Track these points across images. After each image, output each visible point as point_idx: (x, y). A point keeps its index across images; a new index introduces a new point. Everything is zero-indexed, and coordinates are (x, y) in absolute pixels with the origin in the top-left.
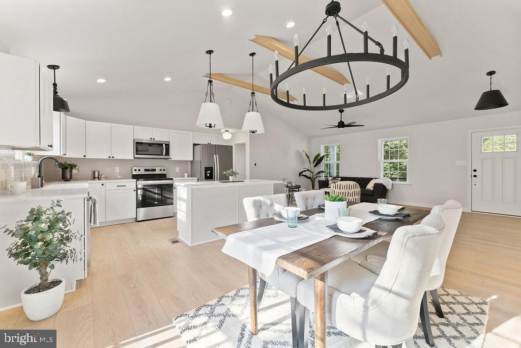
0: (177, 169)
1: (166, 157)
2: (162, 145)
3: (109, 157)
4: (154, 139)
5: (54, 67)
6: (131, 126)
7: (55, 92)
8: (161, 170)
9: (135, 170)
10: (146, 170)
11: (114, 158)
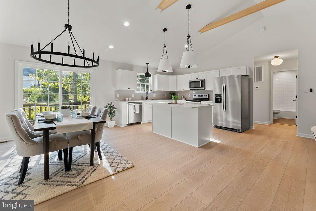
1: (202, 88)
2: (200, 81)
4: (198, 79)
5: (148, 64)
6: (189, 74)
7: (148, 71)
8: (205, 96)
9: (194, 96)
10: (198, 96)
11: (184, 90)
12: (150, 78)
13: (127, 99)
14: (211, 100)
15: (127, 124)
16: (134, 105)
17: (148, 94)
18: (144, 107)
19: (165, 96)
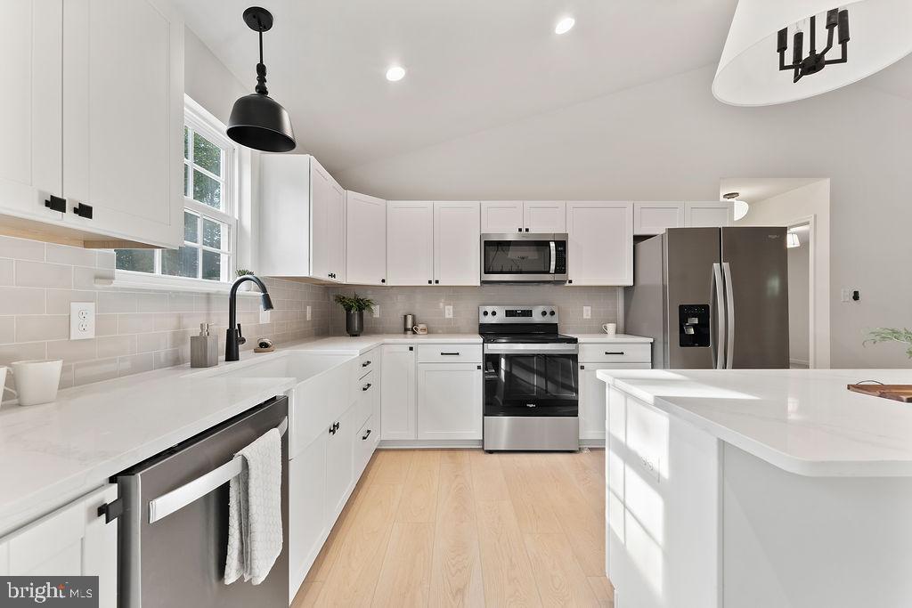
0: (587, 312)
1: (559, 277)
2: (547, 244)
3: (430, 282)
4: (527, 230)
6: (476, 203)
8: (544, 313)
9: (486, 313)
10: (509, 313)
11: (440, 284)
19: (309, 317)
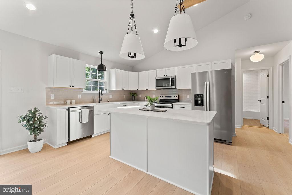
1: (173, 87)
2: (169, 79)
3: (146, 89)
4: (166, 75)
5: (101, 53)
6: (155, 70)
7: (102, 63)
8: (174, 97)
9: (161, 97)
10: (166, 97)
11: (148, 90)
12: (105, 73)
13: (69, 102)
14: (181, 102)
15: (67, 143)
16: (80, 111)
17: (102, 95)
18: (96, 112)
19: (125, 97)
